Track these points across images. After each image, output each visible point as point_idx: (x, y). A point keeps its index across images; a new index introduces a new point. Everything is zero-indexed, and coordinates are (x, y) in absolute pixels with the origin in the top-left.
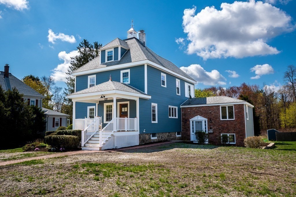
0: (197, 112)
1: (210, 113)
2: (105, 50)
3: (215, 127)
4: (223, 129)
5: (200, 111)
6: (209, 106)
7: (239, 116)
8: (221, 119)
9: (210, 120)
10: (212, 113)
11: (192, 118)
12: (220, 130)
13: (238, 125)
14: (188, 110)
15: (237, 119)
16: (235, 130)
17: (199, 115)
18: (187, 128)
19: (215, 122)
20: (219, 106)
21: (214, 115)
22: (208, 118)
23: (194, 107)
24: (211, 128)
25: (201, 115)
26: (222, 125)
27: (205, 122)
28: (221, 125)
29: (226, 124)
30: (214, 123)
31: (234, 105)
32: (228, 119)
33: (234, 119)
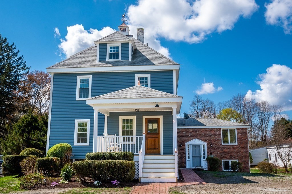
0: (194, 135)
1: (211, 136)
2: (106, 44)
3: (216, 152)
4: (225, 155)
5: (199, 134)
6: (208, 129)
7: (242, 140)
8: (223, 144)
9: (210, 145)
10: (212, 136)
11: (189, 141)
12: (221, 155)
13: (242, 150)
14: (183, 132)
15: (240, 143)
16: (238, 156)
17: (197, 138)
18: (182, 154)
19: (216, 147)
20: (221, 128)
21: (214, 139)
22: (208, 142)
23: (191, 129)
24: (211, 154)
25: (200, 138)
26: (225, 150)
27: (204, 146)
28: (222, 150)
29: (228, 149)
30: (214, 147)
31: (237, 128)
32: (229, 144)
33: (237, 144)
